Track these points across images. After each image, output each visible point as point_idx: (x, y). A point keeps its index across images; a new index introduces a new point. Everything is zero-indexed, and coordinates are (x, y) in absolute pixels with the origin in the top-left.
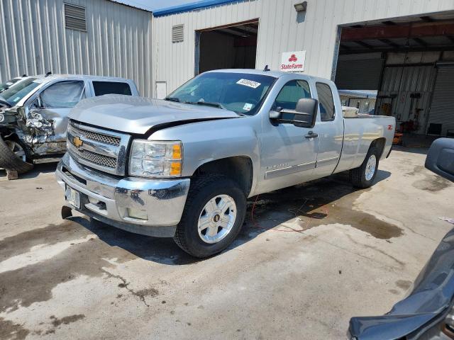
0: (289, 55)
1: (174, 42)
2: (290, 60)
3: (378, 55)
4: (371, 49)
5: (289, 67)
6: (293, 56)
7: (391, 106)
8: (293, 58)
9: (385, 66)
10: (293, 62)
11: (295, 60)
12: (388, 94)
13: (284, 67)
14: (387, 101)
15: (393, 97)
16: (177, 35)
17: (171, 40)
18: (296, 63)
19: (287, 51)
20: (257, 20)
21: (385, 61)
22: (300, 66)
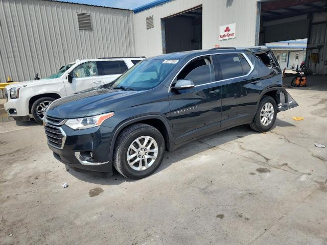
0: (224, 28)
1: (148, 29)
2: (226, 31)
3: (305, 17)
4: (298, 13)
5: (225, 36)
6: (227, 28)
7: (318, 55)
8: (228, 29)
9: (311, 25)
10: (227, 32)
11: (229, 30)
12: (315, 46)
13: (221, 36)
14: (315, 51)
15: (320, 47)
16: (150, 24)
17: (146, 27)
18: (230, 33)
19: (222, 25)
20: (201, 5)
21: (311, 21)
22: (233, 34)
